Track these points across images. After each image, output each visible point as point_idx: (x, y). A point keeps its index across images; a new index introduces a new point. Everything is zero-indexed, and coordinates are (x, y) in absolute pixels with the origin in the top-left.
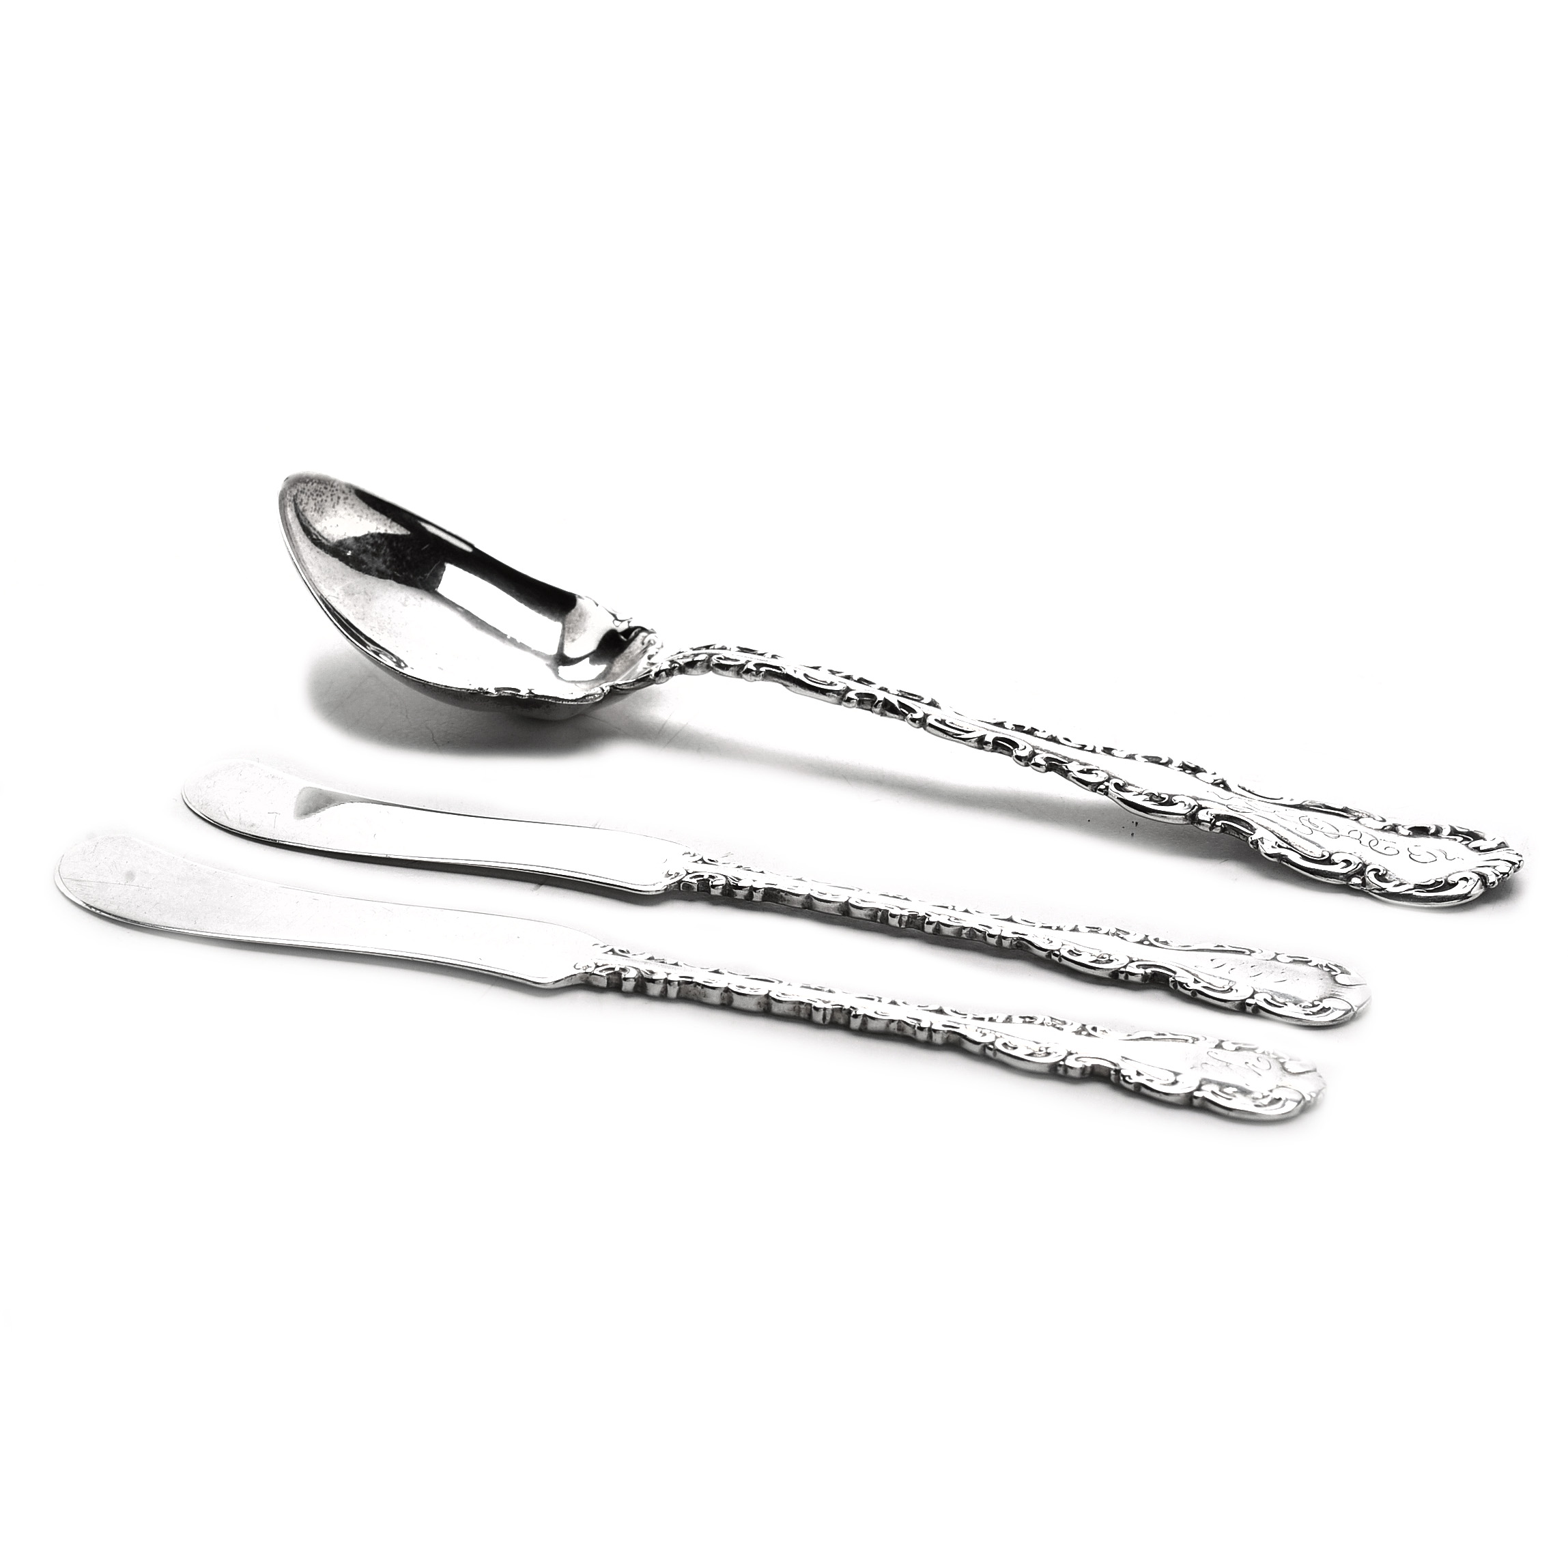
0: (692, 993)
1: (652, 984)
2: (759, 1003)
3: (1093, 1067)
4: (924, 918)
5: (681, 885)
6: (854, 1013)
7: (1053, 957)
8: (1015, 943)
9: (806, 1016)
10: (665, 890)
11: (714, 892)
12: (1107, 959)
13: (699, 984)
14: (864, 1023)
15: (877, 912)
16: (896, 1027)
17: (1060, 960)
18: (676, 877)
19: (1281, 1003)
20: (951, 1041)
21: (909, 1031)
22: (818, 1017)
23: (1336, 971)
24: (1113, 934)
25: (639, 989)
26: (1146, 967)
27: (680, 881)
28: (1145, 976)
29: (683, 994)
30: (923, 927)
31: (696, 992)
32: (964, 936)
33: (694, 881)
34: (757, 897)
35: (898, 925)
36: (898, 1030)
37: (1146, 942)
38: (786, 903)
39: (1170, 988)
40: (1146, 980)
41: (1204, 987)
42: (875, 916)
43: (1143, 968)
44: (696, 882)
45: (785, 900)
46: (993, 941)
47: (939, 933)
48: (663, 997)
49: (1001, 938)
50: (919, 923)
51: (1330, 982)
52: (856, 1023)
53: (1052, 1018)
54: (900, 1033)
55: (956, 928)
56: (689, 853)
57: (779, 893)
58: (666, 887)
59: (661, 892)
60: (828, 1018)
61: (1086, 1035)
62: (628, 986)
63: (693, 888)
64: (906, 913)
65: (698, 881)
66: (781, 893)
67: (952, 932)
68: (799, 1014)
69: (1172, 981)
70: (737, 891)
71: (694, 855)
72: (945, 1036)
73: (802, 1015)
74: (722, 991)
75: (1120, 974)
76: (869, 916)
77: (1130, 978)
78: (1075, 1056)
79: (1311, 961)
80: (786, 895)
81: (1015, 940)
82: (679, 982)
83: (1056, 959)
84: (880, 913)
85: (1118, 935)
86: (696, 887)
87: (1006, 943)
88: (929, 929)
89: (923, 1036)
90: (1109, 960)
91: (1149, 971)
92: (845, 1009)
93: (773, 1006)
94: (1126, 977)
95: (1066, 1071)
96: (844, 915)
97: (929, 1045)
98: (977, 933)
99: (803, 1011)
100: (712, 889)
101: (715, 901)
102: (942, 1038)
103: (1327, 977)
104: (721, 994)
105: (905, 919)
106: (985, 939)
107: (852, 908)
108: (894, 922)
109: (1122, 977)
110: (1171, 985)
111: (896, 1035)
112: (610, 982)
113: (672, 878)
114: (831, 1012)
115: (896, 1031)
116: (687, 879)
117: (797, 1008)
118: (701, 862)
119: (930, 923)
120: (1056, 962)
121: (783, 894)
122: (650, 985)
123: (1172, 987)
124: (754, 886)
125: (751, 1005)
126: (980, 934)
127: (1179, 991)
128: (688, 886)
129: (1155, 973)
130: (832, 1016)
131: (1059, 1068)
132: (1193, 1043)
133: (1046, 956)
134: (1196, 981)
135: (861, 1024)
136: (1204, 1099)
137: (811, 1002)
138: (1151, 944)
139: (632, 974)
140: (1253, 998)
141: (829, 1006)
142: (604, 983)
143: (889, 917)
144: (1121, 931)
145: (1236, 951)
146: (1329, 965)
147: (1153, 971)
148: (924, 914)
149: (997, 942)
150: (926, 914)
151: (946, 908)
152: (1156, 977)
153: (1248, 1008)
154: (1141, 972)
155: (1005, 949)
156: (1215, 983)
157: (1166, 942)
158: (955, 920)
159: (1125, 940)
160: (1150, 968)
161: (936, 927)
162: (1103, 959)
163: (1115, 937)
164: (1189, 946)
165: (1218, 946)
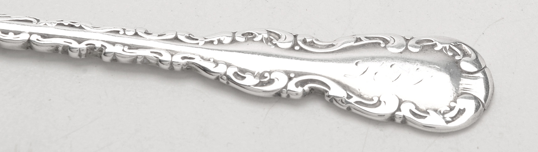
4: (101, 49)
8: (185, 67)
15: (57, 47)
17: (228, 83)
19: (424, 111)
23: (458, 54)
24: (267, 40)
28: (304, 93)
30: (101, 57)
32: (139, 64)
35: (79, 57)
37: (297, 48)
39: (327, 101)
40: (305, 95)
41: (357, 102)
42: (56, 49)
43: (301, 85)
46: (166, 67)
47: (116, 62)
49: (172, 63)
50: (96, 52)
55: (131, 58)
64: (83, 46)
67: (128, 61)
75: (282, 93)
76: (51, 51)
77: (292, 96)
79: (436, 44)
83: (224, 82)
84: (60, 49)
87: (177, 68)
88: (107, 59)
90: (270, 79)
91: (306, 88)
94: (288, 96)
98: (151, 60)
105: (84, 53)
107: (34, 45)
108: (75, 55)
109: (284, 96)
119: (106, 53)
126: (153, 61)
127: (334, 105)
129: (312, 89)
133: (215, 79)
143: (69, 51)
144: (272, 34)
145: (373, 43)
146: (451, 46)
147: (310, 87)
148: (100, 46)
149: (169, 67)
150: (102, 45)
151: (118, 35)
152: (313, 92)
153: (398, 120)
154: (300, 90)
155: (177, 72)
156: (365, 96)
157: (312, 42)
158: (129, 49)
159: (278, 47)
160: (307, 84)
161: (113, 57)
162: (266, 80)
163: (269, 44)
164: (333, 45)
165: (356, 41)
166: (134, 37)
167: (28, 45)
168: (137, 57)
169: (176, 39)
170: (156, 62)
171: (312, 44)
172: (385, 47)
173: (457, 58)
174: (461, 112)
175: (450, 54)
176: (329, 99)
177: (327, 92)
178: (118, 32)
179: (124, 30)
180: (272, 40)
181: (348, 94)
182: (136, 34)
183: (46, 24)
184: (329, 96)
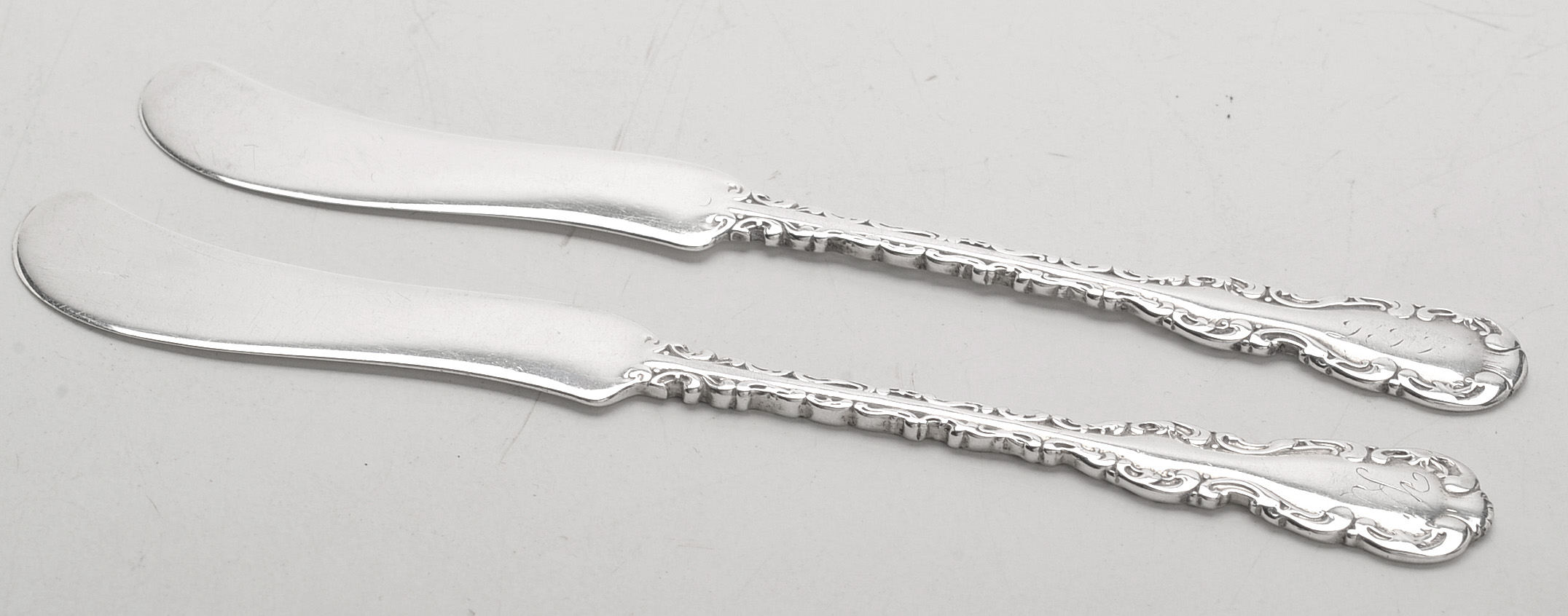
0: (765, 404)
1: (717, 394)
2: (843, 417)
3: (1230, 495)
4: (1013, 275)
5: (732, 235)
6: (952, 430)
7: (1164, 323)
8: (1120, 305)
9: (898, 431)
10: (714, 242)
11: (769, 242)
12: (1227, 326)
13: (772, 394)
14: (965, 441)
15: (958, 268)
16: (1002, 445)
17: (1173, 328)
18: (724, 225)
19: (1428, 383)
20: (1064, 462)
21: (1017, 450)
22: (911, 433)
23: (1485, 330)
24: (1229, 288)
25: (704, 400)
26: (1272, 336)
27: (730, 231)
28: (1272, 350)
29: (754, 405)
30: (1012, 285)
31: (770, 403)
32: (1061, 296)
33: (745, 230)
34: (820, 247)
35: (984, 283)
36: (1005, 448)
37: (1268, 299)
38: (853, 254)
39: (1300, 362)
40: (1272, 353)
41: (1339, 364)
42: (957, 271)
43: (1269, 339)
44: (748, 231)
45: (852, 252)
46: (1094, 303)
47: (1031, 292)
48: (733, 408)
49: (1104, 299)
50: (1007, 279)
51: (1479, 347)
52: (955, 441)
53: (1176, 425)
54: (1006, 451)
55: (1050, 288)
56: (736, 188)
57: (844, 243)
58: (714, 240)
59: (710, 246)
60: (923, 435)
61: (1217, 449)
62: (691, 397)
63: (745, 239)
64: (992, 268)
65: (750, 229)
66: (847, 244)
67: (1047, 292)
68: (889, 429)
69: (1303, 355)
70: (796, 242)
71: (741, 191)
72: (1059, 457)
73: (893, 430)
74: (800, 404)
75: (1242, 346)
76: (950, 271)
77: (1255, 351)
78: (1209, 482)
79: (1455, 316)
80: (853, 246)
81: (1119, 303)
82: (750, 392)
83: (1169, 326)
84: (962, 269)
85: (1235, 289)
86: (749, 237)
87: (1109, 306)
88: (1020, 287)
89: (1033, 456)
90: (1229, 328)
91: (1275, 342)
92: (942, 425)
93: (859, 421)
94: (1250, 350)
95: (1199, 502)
96: (920, 267)
97: (1040, 465)
98: (1076, 293)
99: (894, 426)
100: (766, 239)
101: (770, 252)
102: (1056, 459)
103: (1476, 340)
104: (799, 407)
105: (992, 276)
106: (1084, 299)
107: (930, 263)
108: (979, 279)
109: (1245, 349)
110: (1301, 359)
111: (1001, 453)
112: (670, 392)
113: (721, 227)
114: (926, 428)
115: (1002, 450)
116: (737, 227)
117: (887, 423)
118: (750, 201)
119: (1020, 281)
120: (1169, 330)
121: (850, 245)
122: (716, 396)
123: (1303, 362)
124: (815, 236)
125: (834, 418)
126: (1079, 294)
127: (1310, 367)
128: (739, 237)
129: (1282, 345)
130: (928, 431)
131: (1191, 498)
132: (1338, 455)
133: (1157, 322)
134: (1330, 357)
135: (962, 442)
136: (1360, 537)
137: (903, 417)
138: (1274, 301)
139: (695, 384)
140: (1397, 378)
141: (923, 421)
142: (664, 394)
143: (973, 273)
144: (1237, 283)
145: (1370, 306)
146: (1476, 321)
147: (1280, 342)
148: (1014, 270)
149: (1099, 303)
150: (1016, 269)
151: (1037, 260)
152: (1283, 349)
153: (1393, 391)
154: (1266, 343)
155: (1109, 312)
156: (1352, 359)
157: (1289, 296)
158: (1049, 276)
159: (1243, 296)
160: (1276, 338)
161: (1028, 285)
162: (1223, 328)
163: (1232, 291)
164: (1316, 302)
165: (1349, 300)
166: (1058, 265)
167: (923, 263)
168: (1060, 287)
169: (1111, 273)
170: (1082, 296)
171: (1288, 298)
172: (1386, 311)
173: (1482, 333)
174: (1479, 390)
175: (1475, 329)
176: (1304, 357)
177: (1301, 349)
178: (1038, 258)
179: (1046, 256)
180: (1236, 288)
181: (1329, 354)
182: (1060, 262)
183: (947, 240)
184: (1304, 355)
